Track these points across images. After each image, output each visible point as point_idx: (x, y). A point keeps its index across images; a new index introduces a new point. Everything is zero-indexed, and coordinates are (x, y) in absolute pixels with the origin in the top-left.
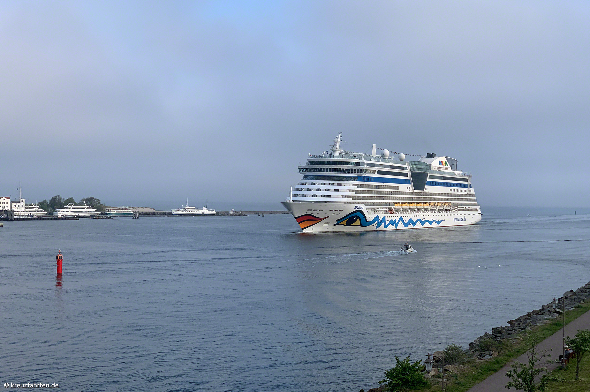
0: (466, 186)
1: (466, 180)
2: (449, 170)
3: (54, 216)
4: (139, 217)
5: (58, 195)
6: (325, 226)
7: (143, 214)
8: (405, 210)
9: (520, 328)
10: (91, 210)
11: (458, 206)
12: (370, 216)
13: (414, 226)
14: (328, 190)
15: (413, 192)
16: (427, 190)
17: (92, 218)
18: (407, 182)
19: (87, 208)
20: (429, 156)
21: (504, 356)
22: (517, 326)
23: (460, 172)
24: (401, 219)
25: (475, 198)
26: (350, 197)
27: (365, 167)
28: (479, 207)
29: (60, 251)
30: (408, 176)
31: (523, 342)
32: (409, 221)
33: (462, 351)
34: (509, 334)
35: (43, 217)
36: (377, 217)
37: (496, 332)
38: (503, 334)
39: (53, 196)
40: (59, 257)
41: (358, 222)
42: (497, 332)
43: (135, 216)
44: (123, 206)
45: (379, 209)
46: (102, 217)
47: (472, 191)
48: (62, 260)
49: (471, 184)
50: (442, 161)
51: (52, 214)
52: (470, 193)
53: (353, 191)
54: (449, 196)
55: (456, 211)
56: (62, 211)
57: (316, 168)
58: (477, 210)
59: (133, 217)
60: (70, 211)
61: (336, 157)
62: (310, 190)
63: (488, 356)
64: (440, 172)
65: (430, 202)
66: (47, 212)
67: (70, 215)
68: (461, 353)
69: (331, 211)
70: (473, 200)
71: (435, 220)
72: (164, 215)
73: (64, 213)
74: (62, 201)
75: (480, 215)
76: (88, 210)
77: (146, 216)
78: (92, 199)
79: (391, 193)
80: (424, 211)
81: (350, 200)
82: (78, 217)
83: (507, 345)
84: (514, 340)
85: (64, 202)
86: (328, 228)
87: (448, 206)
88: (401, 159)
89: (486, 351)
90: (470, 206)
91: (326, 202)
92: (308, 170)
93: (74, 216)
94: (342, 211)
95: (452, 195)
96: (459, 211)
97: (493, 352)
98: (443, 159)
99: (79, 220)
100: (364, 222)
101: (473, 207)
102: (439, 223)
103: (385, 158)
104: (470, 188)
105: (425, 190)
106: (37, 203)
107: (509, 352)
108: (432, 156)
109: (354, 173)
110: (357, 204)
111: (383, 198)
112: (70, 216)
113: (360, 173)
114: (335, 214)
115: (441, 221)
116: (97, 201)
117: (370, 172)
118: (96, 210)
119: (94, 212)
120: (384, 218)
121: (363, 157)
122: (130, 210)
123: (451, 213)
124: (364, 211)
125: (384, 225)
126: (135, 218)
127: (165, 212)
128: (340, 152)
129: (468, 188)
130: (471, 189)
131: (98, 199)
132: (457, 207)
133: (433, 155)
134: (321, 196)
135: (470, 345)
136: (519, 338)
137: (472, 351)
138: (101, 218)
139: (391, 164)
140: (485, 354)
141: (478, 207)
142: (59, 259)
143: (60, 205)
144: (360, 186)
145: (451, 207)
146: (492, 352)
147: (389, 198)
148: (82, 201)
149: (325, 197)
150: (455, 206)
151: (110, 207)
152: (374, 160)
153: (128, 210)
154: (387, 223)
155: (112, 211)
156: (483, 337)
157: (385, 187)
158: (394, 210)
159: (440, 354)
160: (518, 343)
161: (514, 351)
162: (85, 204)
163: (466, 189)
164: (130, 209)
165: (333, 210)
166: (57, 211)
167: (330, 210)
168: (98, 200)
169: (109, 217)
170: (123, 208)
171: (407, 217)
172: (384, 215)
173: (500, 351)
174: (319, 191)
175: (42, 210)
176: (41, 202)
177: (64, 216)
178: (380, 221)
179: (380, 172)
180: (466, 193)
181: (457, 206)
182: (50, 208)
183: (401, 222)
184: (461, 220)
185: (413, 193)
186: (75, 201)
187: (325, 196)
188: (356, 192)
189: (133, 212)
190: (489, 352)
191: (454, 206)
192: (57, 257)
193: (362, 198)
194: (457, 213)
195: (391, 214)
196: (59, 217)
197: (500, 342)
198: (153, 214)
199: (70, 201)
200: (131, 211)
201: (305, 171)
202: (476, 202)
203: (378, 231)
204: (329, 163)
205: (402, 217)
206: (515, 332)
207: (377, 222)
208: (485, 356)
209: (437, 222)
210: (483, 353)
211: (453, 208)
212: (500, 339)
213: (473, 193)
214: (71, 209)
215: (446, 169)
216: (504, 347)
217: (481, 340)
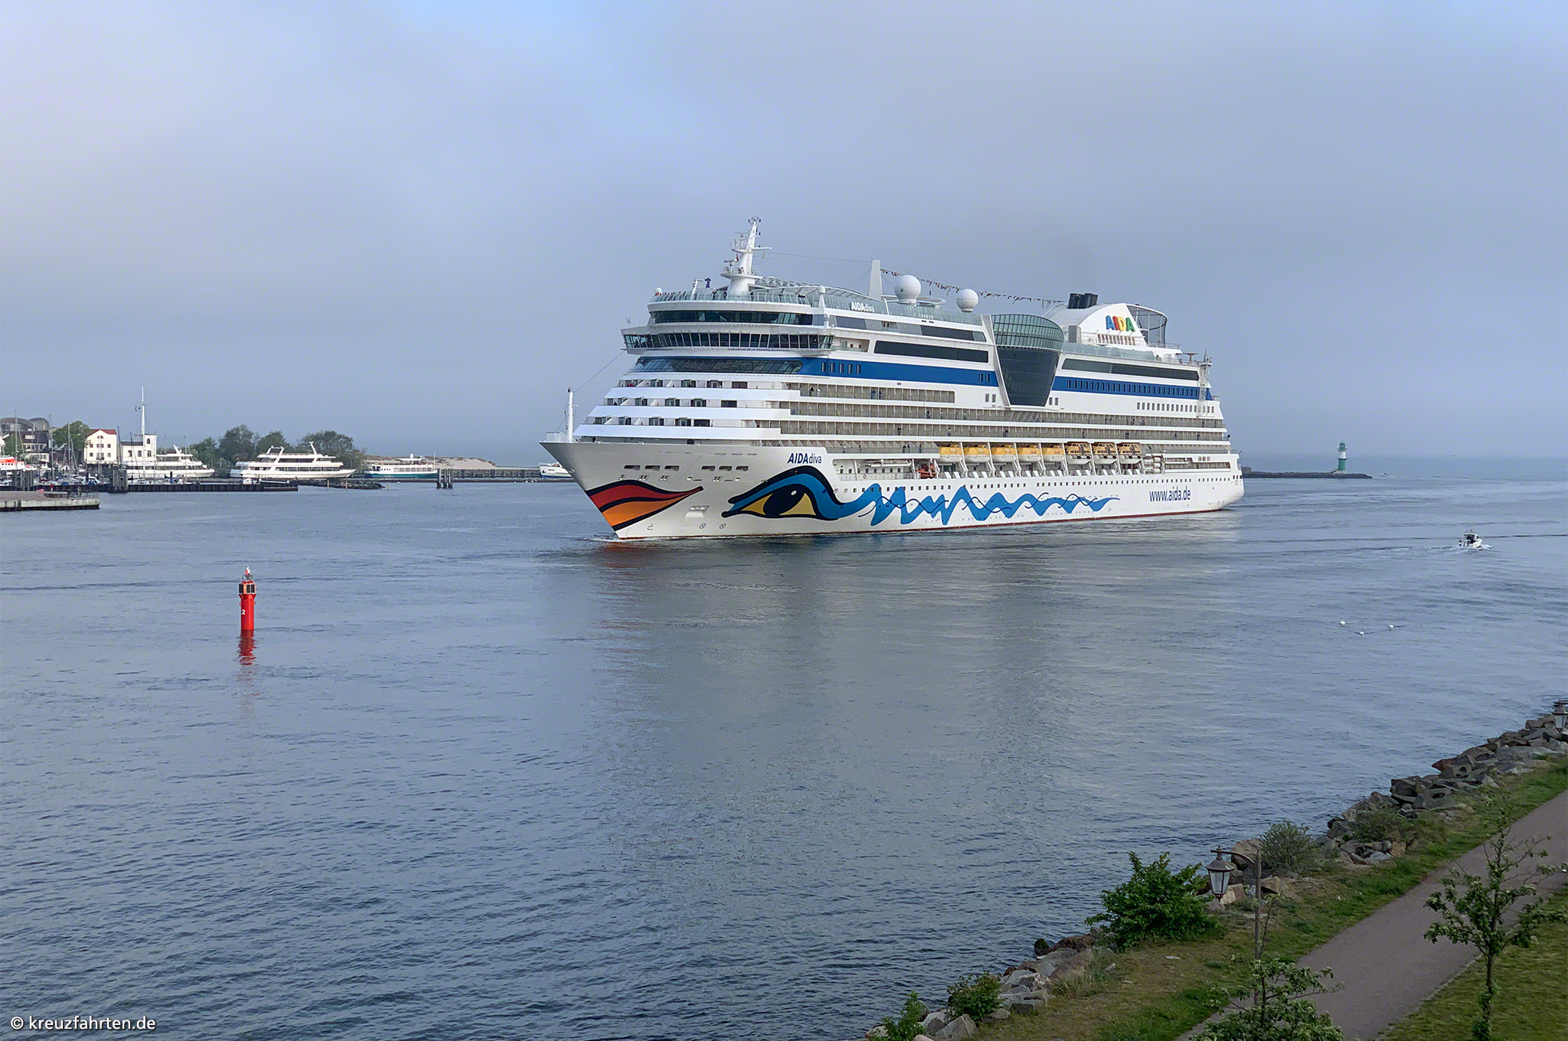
0: (1192, 393)
1: (1193, 376)
2: (1137, 346)
3: (232, 480)
4: (454, 485)
5: (243, 426)
6: (691, 519)
7: (465, 476)
8: (978, 467)
9: (1467, 779)
10: (329, 464)
11: (1165, 456)
12: (847, 487)
13: (1009, 516)
14: (702, 403)
15: (1008, 411)
16: (1056, 404)
17: (332, 486)
18: (987, 379)
19: (319, 460)
20: (1076, 301)
21: (1423, 853)
22: (1458, 775)
23: (1173, 352)
24: (962, 493)
25: (1224, 430)
26: (774, 424)
27: (825, 329)
28: (1237, 456)
29: (249, 572)
30: (987, 362)
31: (1473, 816)
32: (991, 501)
33: (1310, 841)
34: (1436, 796)
35: (202, 482)
36: (874, 491)
37: (1400, 791)
38: (1420, 797)
39: (231, 427)
40: (245, 587)
41: (805, 504)
42: (1405, 790)
43: (443, 481)
44: (412, 455)
45: (880, 463)
46: (358, 482)
47: (1214, 410)
48: (254, 596)
49: (1209, 387)
50: (1114, 318)
51: (228, 476)
52: (1204, 416)
53: (783, 405)
54: (1132, 424)
55: (1159, 470)
56: (252, 468)
57: (670, 334)
58: (1228, 465)
59: (438, 483)
60: (273, 468)
61: (739, 299)
62: (645, 402)
63: (1379, 853)
64: (1103, 350)
65: (1066, 440)
66: (213, 471)
67: (273, 477)
68: (1306, 846)
69: (707, 471)
70: (1217, 436)
71: (1084, 499)
72: (520, 479)
73: (257, 472)
74: (252, 441)
75: (1239, 483)
76: (320, 465)
77: (472, 481)
78: (330, 435)
79: (929, 413)
80: (1045, 469)
81: (775, 434)
82: (294, 484)
83: (1429, 826)
84: (1449, 812)
85: (259, 443)
86: (703, 526)
87: (1131, 454)
88: (964, 307)
89: (1375, 840)
90: (1206, 455)
91: (691, 442)
92: (652, 341)
93: (286, 480)
94: (745, 468)
95: (1143, 421)
96: (1167, 471)
97: (1392, 842)
98: (1121, 311)
99: (297, 490)
100: (828, 505)
101: (1215, 458)
102: (1096, 505)
103: (908, 301)
104: (1207, 399)
105: (1051, 403)
106: (187, 445)
107: (1436, 843)
108: (1086, 303)
109: (790, 349)
110: (800, 446)
111: (899, 429)
112: (275, 479)
113: (809, 349)
114: (723, 479)
115: (1106, 500)
116: (345, 442)
117: (849, 345)
118: (341, 464)
119: (335, 469)
120: (900, 491)
121: (822, 298)
122: (431, 466)
123: (1139, 476)
124: (827, 468)
125: (900, 515)
126: (442, 486)
127: (522, 470)
128: (753, 282)
129: (1198, 399)
130: (1210, 403)
131: (346, 436)
132: (1161, 457)
133: (1089, 298)
134: (677, 422)
135: (1330, 824)
136: (1463, 805)
137: (1337, 841)
138: (356, 485)
139: (928, 321)
140: (1370, 848)
141: (1233, 459)
142: (245, 592)
143: (247, 451)
144: (811, 390)
145: (1139, 457)
146: (1389, 845)
147: (918, 430)
148: (305, 441)
149: (689, 425)
150: (1154, 455)
151: (377, 458)
152: (863, 308)
153: (425, 466)
154: (910, 508)
155: (382, 467)
156: (1366, 805)
157: (905, 394)
158: (936, 465)
159: (1250, 848)
160: (1459, 819)
161: (1448, 840)
162: (314, 450)
163: (1193, 402)
164: (429, 464)
165: (712, 468)
166: (239, 468)
167: (704, 468)
168: (348, 438)
169: (375, 483)
170: (412, 459)
171: (983, 487)
172: (901, 483)
173: (1412, 841)
174: (672, 405)
175: (200, 463)
176: (197, 443)
177: (258, 480)
178: (885, 501)
179: (882, 347)
180: (1193, 415)
181: (1160, 455)
182: (222, 459)
183: (961, 503)
184: (1176, 496)
185: (1006, 414)
186: (287, 441)
187: (689, 421)
188: (796, 408)
189: (438, 470)
190: (1380, 843)
191: (1150, 455)
192: (241, 587)
193: (820, 428)
194: (1161, 475)
195: (926, 478)
196: (244, 483)
197: (1413, 816)
198: (491, 476)
199: (274, 442)
200: (433, 468)
201: (643, 345)
202: (1228, 443)
203: (876, 535)
204: (713, 316)
205: (968, 488)
206: (1452, 790)
207: (873, 503)
208: (1371, 853)
209: (1090, 503)
210: (1366, 847)
211: (1146, 461)
212: (1412, 810)
213: (1218, 415)
214: (276, 462)
215: (1130, 340)
216: (1422, 832)
217: (1360, 812)
